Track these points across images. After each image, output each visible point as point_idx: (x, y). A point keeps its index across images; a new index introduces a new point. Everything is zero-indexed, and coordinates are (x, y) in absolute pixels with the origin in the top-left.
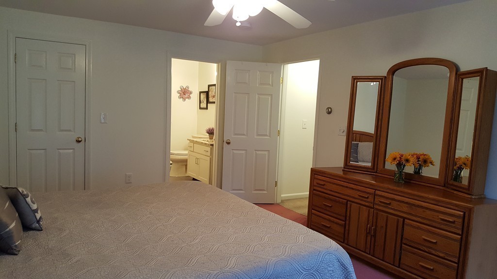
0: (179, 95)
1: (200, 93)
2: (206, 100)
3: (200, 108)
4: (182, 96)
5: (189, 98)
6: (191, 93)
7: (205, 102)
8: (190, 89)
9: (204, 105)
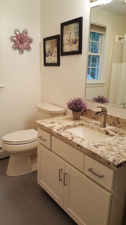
0: (13, 43)
1: (45, 40)
2: (56, 49)
3: (46, 64)
4: (17, 46)
5: (28, 48)
6: (30, 41)
7: (55, 54)
8: (29, 35)
9: (52, 59)
